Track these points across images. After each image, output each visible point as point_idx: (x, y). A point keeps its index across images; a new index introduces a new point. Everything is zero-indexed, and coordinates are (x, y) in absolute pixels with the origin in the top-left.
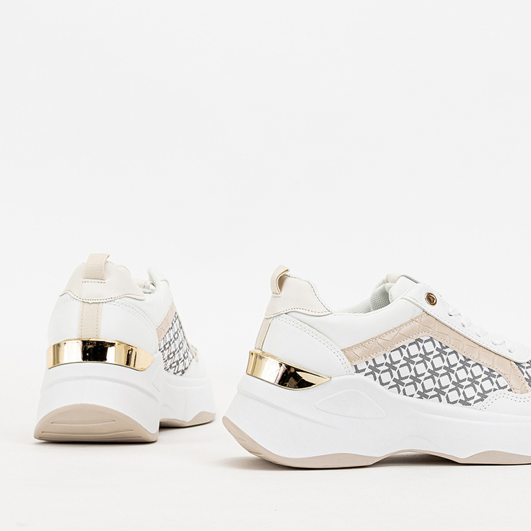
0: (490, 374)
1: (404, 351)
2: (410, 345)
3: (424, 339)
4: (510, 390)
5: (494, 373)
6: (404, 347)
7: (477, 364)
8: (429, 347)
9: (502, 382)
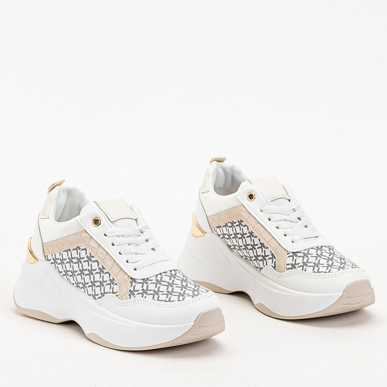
0: (112, 281)
1: (69, 253)
2: (73, 250)
3: (82, 248)
4: (117, 296)
5: (114, 281)
6: (70, 250)
7: (108, 273)
8: (83, 254)
9: (116, 288)
